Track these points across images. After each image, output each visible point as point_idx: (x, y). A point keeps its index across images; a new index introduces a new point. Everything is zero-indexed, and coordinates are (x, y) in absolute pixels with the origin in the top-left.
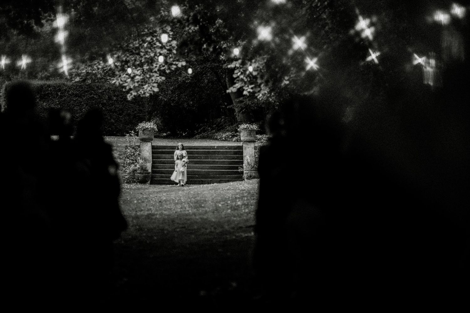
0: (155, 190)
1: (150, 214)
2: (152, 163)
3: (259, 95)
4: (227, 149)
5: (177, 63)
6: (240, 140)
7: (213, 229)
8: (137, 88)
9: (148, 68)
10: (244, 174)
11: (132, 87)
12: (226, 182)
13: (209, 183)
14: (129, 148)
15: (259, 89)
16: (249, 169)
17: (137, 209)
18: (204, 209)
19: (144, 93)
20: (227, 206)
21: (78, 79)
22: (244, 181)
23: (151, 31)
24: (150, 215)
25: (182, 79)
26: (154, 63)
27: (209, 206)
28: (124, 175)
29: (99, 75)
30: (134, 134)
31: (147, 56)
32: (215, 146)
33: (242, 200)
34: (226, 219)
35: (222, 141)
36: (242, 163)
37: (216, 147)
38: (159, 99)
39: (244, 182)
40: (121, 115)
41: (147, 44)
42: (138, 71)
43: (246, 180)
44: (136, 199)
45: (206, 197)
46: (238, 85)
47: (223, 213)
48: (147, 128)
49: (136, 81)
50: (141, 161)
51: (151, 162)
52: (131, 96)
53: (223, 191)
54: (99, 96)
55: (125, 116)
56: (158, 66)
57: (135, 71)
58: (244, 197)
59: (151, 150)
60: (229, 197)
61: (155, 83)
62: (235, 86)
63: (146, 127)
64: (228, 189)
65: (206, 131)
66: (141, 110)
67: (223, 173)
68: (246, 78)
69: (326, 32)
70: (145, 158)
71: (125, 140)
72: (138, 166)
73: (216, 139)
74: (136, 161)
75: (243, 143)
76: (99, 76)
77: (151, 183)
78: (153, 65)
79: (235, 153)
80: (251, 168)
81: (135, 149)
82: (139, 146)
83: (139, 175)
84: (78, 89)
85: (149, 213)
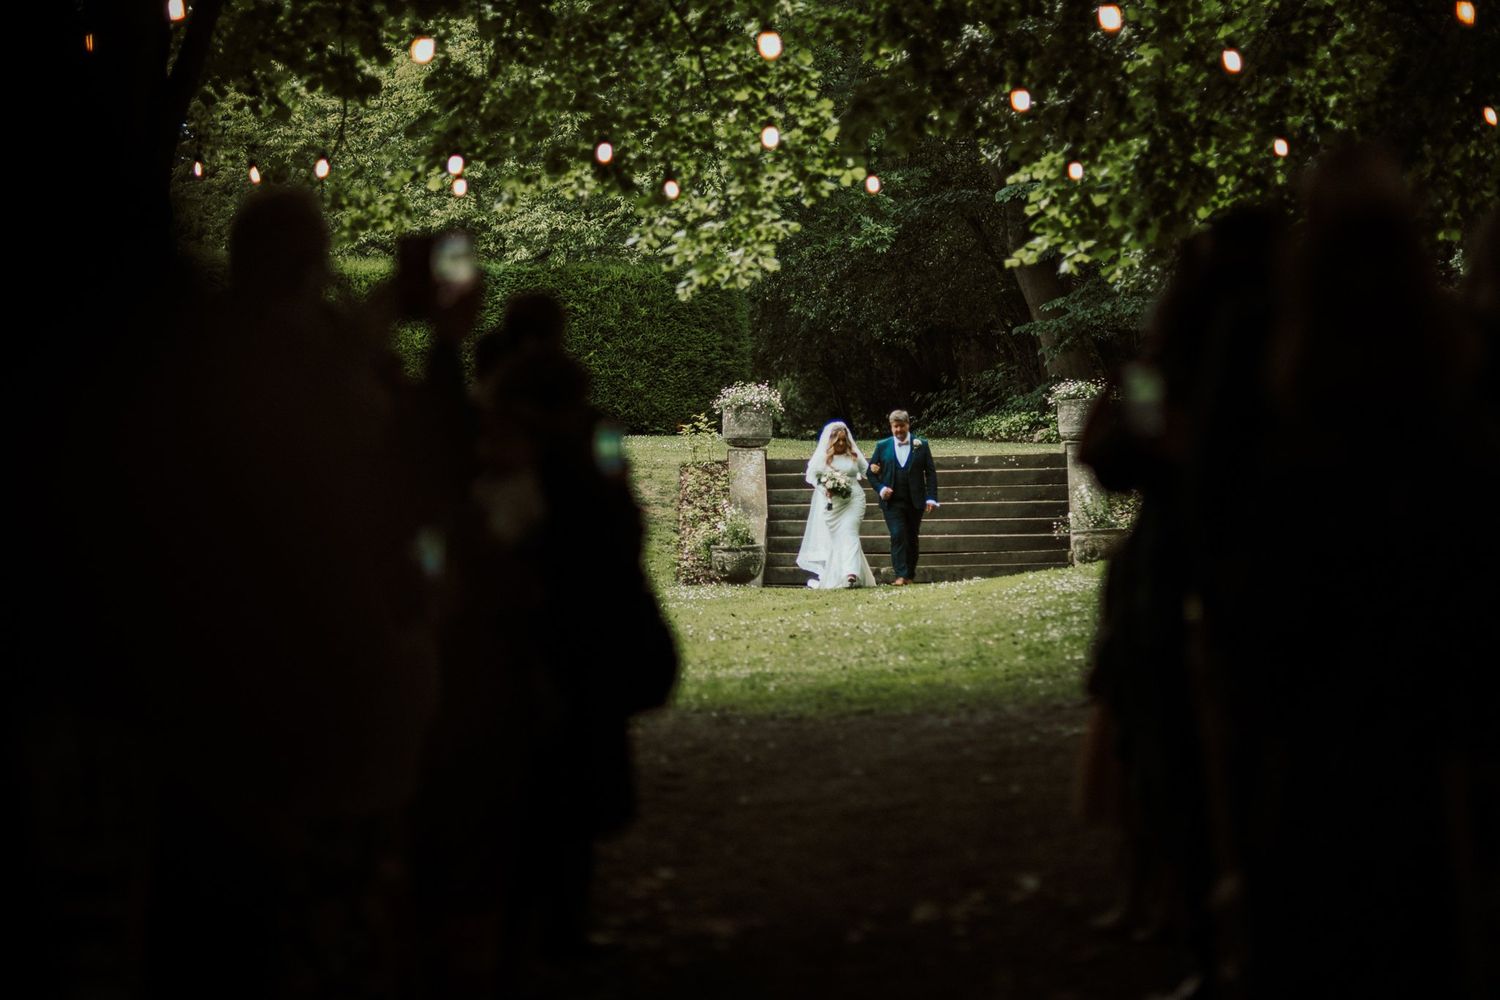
0: (780, 603)
1: (758, 674)
2: (766, 516)
3: (1113, 272)
4: (1012, 465)
5: (838, 172)
6: (1058, 436)
7: (964, 716)
8: (709, 260)
9: (741, 191)
10: (1072, 544)
11: (690, 259)
12: (1011, 571)
13: (954, 578)
14: (692, 469)
15: (1113, 252)
16: (1086, 529)
17: (717, 662)
18: (938, 656)
19: (733, 278)
20: (1015, 643)
21: (523, 253)
22: (1070, 568)
23: (750, 70)
24: (757, 680)
25: (862, 242)
26: (762, 177)
27: (955, 649)
28: (677, 557)
29: (592, 238)
30: (706, 423)
31: (737, 153)
32: (973, 458)
33: (1063, 624)
34: (1011, 683)
35: (998, 441)
36: (1065, 509)
37: (976, 461)
38: (793, 313)
39: (1072, 571)
40: (667, 365)
41: (739, 113)
42: (709, 202)
43: (1076, 563)
44: (716, 630)
45: (944, 619)
46: (1041, 243)
47: (1001, 667)
48: (751, 404)
49: (704, 236)
50: (730, 511)
51: (763, 513)
52: (689, 289)
53: (1002, 599)
54: (593, 306)
55: (676, 368)
56: (775, 184)
57: (701, 202)
58: (1071, 614)
59: (765, 476)
60: (1021, 616)
61: (766, 241)
62: (1030, 245)
63: (748, 400)
64: (1018, 595)
65: (946, 414)
66: (731, 349)
67: (1001, 545)
68: (1069, 216)
69: (1336, 52)
70: (743, 502)
71: (679, 447)
72: (722, 527)
73: (980, 437)
74: (715, 511)
75: (1067, 444)
76: (591, 241)
77: (767, 583)
78: (757, 184)
79: (1042, 478)
80: (1095, 526)
81: (711, 474)
82: (724, 464)
83: (725, 555)
84: (523, 284)
85: (754, 671)
